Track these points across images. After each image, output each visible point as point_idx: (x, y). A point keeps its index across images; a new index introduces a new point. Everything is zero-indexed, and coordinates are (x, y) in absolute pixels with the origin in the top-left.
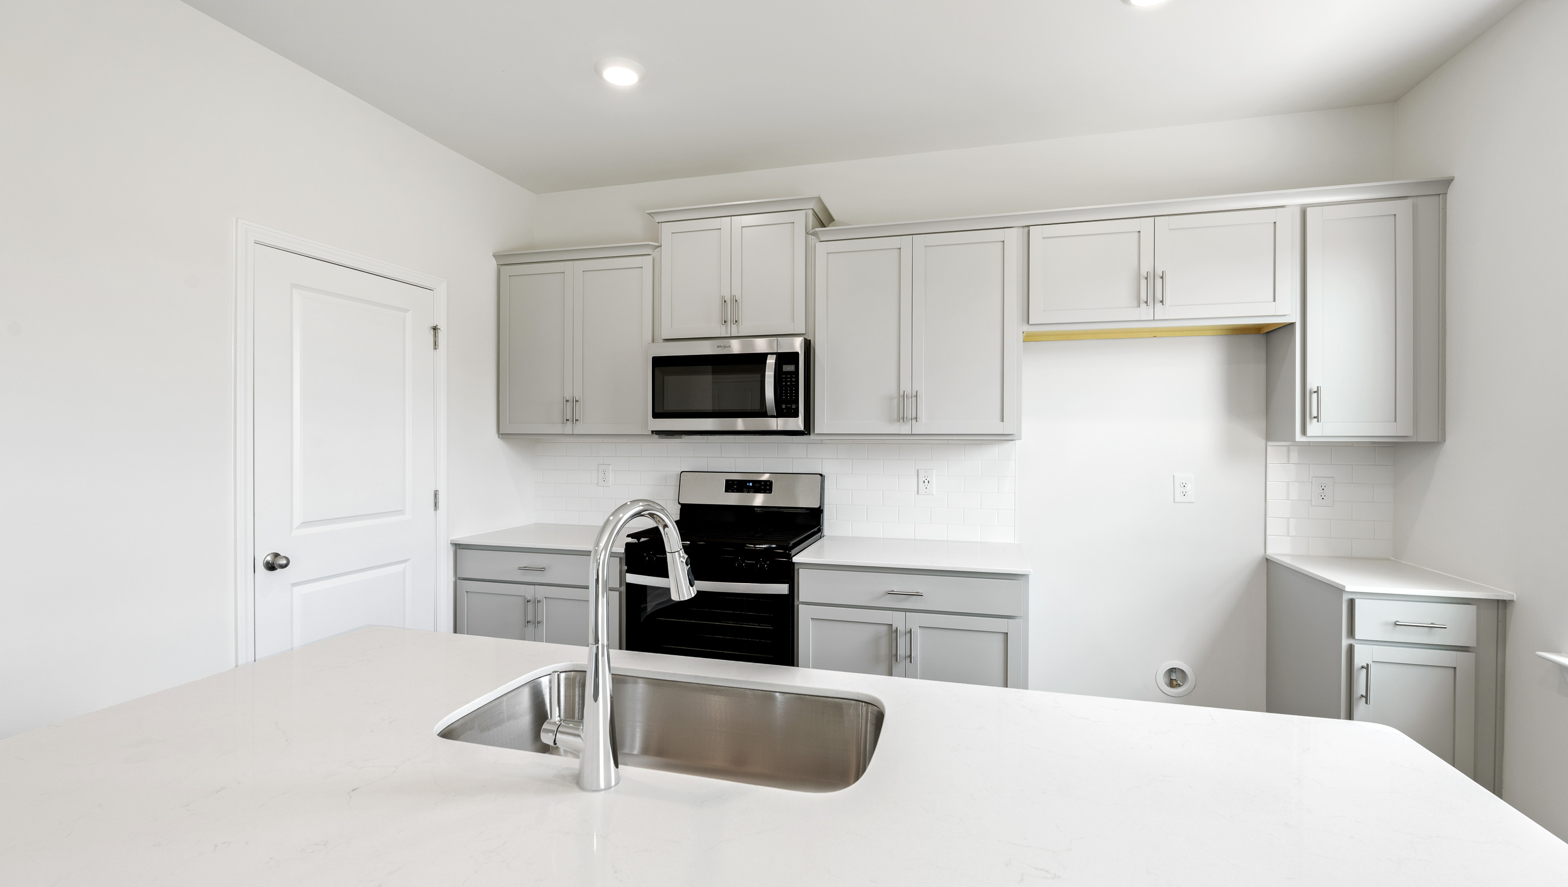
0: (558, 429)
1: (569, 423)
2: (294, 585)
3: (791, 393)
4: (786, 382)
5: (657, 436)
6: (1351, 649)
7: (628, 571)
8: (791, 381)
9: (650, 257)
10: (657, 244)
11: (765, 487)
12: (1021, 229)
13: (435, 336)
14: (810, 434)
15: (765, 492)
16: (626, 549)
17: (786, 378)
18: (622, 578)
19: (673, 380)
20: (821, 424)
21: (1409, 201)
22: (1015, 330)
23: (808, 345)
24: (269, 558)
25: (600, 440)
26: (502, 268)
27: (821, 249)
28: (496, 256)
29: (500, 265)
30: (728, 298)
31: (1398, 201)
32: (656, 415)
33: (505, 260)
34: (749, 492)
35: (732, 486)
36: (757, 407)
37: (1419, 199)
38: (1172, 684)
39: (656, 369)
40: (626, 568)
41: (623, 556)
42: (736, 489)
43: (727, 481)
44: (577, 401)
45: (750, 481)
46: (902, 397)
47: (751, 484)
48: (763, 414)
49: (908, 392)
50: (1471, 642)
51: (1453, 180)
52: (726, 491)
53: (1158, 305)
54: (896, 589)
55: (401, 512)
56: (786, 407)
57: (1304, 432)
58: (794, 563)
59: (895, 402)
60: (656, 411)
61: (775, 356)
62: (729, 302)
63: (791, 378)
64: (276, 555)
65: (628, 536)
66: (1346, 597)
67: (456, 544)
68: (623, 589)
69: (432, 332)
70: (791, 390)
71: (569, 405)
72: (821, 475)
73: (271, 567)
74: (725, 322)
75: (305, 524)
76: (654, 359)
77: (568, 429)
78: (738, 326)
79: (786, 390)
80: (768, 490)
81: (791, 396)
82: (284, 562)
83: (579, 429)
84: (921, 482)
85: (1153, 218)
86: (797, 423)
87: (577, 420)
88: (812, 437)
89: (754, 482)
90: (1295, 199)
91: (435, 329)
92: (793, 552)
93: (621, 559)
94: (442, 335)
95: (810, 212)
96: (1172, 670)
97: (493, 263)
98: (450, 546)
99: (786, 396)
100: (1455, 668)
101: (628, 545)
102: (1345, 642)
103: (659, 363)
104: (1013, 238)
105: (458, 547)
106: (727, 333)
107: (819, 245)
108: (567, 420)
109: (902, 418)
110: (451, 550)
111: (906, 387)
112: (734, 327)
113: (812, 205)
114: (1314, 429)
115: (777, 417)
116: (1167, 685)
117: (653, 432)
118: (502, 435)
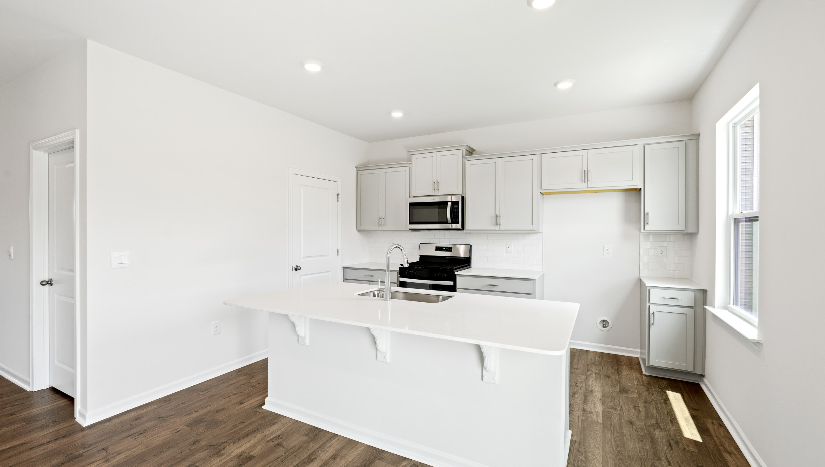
0: (377, 228)
1: (381, 226)
2: (301, 276)
3: (456, 215)
4: (455, 211)
5: (411, 231)
6: (649, 306)
7: (400, 277)
8: (456, 211)
9: (408, 167)
10: (411, 162)
11: (449, 249)
12: (539, 155)
13: (338, 197)
14: (464, 230)
15: (450, 251)
16: (399, 269)
17: (455, 210)
18: (398, 279)
19: (417, 211)
20: (468, 226)
21: (684, 142)
22: (537, 192)
23: (463, 198)
24: (296, 267)
25: (391, 232)
26: (358, 172)
27: (468, 163)
28: (356, 168)
29: (357, 171)
30: (435, 181)
31: (680, 142)
32: (410, 223)
33: (360, 169)
34: (444, 251)
35: (438, 249)
36: (445, 220)
37: (689, 141)
38: (604, 326)
39: (410, 207)
40: (400, 276)
41: (399, 272)
42: (439, 250)
43: (436, 247)
44: (383, 218)
45: (444, 247)
46: (496, 216)
47: (445, 248)
48: (447, 223)
49: (498, 214)
50: (692, 305)
51: (700, 134)
52: (436, 251)
53: (589, 182)
54: (490, 284)
55: (328, 255)
56: (455, 220)
57: (644, 229)
58: (456, 274)
59: (494, 218)
60: (410, 222)
61: (451, 202)
62: (435, 183)
63: (456, 210)
64: (297, 266)
65: (400, 265)
66: (648, 288)
67: (344, 267)
68: (399, 283)
69: (337, 195)
70: (456, 214)
71: (381, 220)
72: (470, 245)
73: (296, 270)
74: (434, 190)
75: (304, 257)
76: (409, 203)
77: (380, 228)
78: (439, 191)
79: (455, 214)
80: (451, 250)
81: (456, 216)
82: (299, 268)
83: (384, 228)
84: (507, 248)
85: (587, 150)
86: (459, 226)
87: (383, 225)
88: (465, 231)
89: (446, 247)
90: (641, 142)
91: (338, 195)
92: (455, 271)
93: (398, 273)
94: (340, 196)
95: (464, 150)
96: (604, 321)
97: (355, 170)
98: (342, 268)
99: (455, 217)
100: (687, 314)
101: (400, 268)
102: (648, 304)
103: (411, 205)
104: (536, 158)
105: (344, 268)
106: (435, 194)
107: (467, 162)
108: (380, 225)
109: (496, 224)
110: (342, 269)
111: (498, 213)
112: (437, 192)
113: (465, 147)
114: (647, 228)
115: (452, 224)
116: (602, 327)
117: (409, 229)
118: (358, 230)
